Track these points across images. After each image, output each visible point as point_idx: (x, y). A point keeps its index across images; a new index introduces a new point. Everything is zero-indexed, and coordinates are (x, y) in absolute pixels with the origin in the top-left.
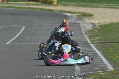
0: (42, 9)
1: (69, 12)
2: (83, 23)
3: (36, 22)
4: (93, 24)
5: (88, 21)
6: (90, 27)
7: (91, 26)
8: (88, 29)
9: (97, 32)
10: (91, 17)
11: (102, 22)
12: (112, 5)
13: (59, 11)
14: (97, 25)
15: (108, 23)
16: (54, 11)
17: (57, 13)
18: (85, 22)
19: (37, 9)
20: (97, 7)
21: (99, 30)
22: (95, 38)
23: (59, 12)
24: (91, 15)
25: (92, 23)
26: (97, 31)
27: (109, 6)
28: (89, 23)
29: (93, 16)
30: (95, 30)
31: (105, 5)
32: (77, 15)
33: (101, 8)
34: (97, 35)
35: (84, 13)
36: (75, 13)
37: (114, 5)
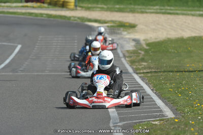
0: (49, 16)
1: (96, 21)
2: (119, 39)
3: (40, 37)
4: (137, 41)
5: (128, 36)
6: (130, 46)
7: (133, 44)
8: (128, 49)
9: (143, 55)
10: (133, 29)
11: (151, 38)
12: (169, 8)
13: (79, 18)
14: (143, 43)
15: (162, 39)
16: (69, 18)
17: (75, 22)
18: (122, 38)
19: (41, 15)
20: (142, 12)
21: (146, 51)
22: (141, 65)
23: (79, 21)
24: (132, 26)
25: (134, 40)
26: (143, 53)
27: (163, 11)
28: (129, 39)
29: (136, 28)
30: (140, 51)
31: (157, 9)
32: (108, 26)
33: (149, 15)
34: (143, 60)
35: (120, 22)
36: (105, 22)
37: (172, 8)
